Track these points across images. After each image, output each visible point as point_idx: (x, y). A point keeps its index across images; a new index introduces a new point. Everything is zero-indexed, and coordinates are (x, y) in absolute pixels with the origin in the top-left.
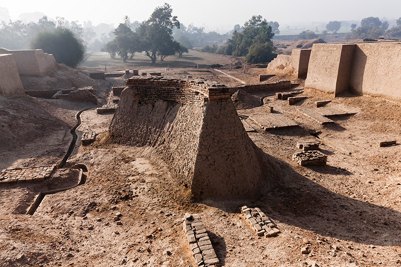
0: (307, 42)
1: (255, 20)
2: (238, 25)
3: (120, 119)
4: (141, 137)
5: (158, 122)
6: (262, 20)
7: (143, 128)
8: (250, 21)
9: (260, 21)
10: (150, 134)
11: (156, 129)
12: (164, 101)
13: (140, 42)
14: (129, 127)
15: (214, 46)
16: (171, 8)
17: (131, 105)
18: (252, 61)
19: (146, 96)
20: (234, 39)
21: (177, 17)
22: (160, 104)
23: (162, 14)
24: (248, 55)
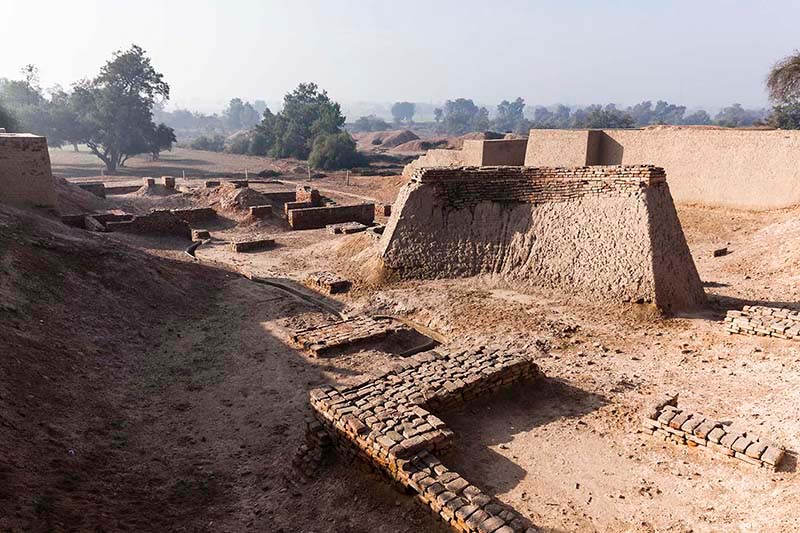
0: (388, 135)
1: (306, 90)
2: (239, 100)
3: (411, 238)
4: (467, 261)
5: (491, 235)
6: (320, 91)
7: (464, 247)
8: (295, 92)
9: (314, 94)
10: (483, 254)
11: (492, 245)
12: (493, 201)
13: (78, 123)
14: (435, 249)
15: (216, 137)
16: (144, 56)
17: (430, 212)
18: (326, 165)
19: (458, 197)
20: (267, 124)
21: (162, 76)
22: (487, 207)
23: (132, 69)
24: (312, 155)
